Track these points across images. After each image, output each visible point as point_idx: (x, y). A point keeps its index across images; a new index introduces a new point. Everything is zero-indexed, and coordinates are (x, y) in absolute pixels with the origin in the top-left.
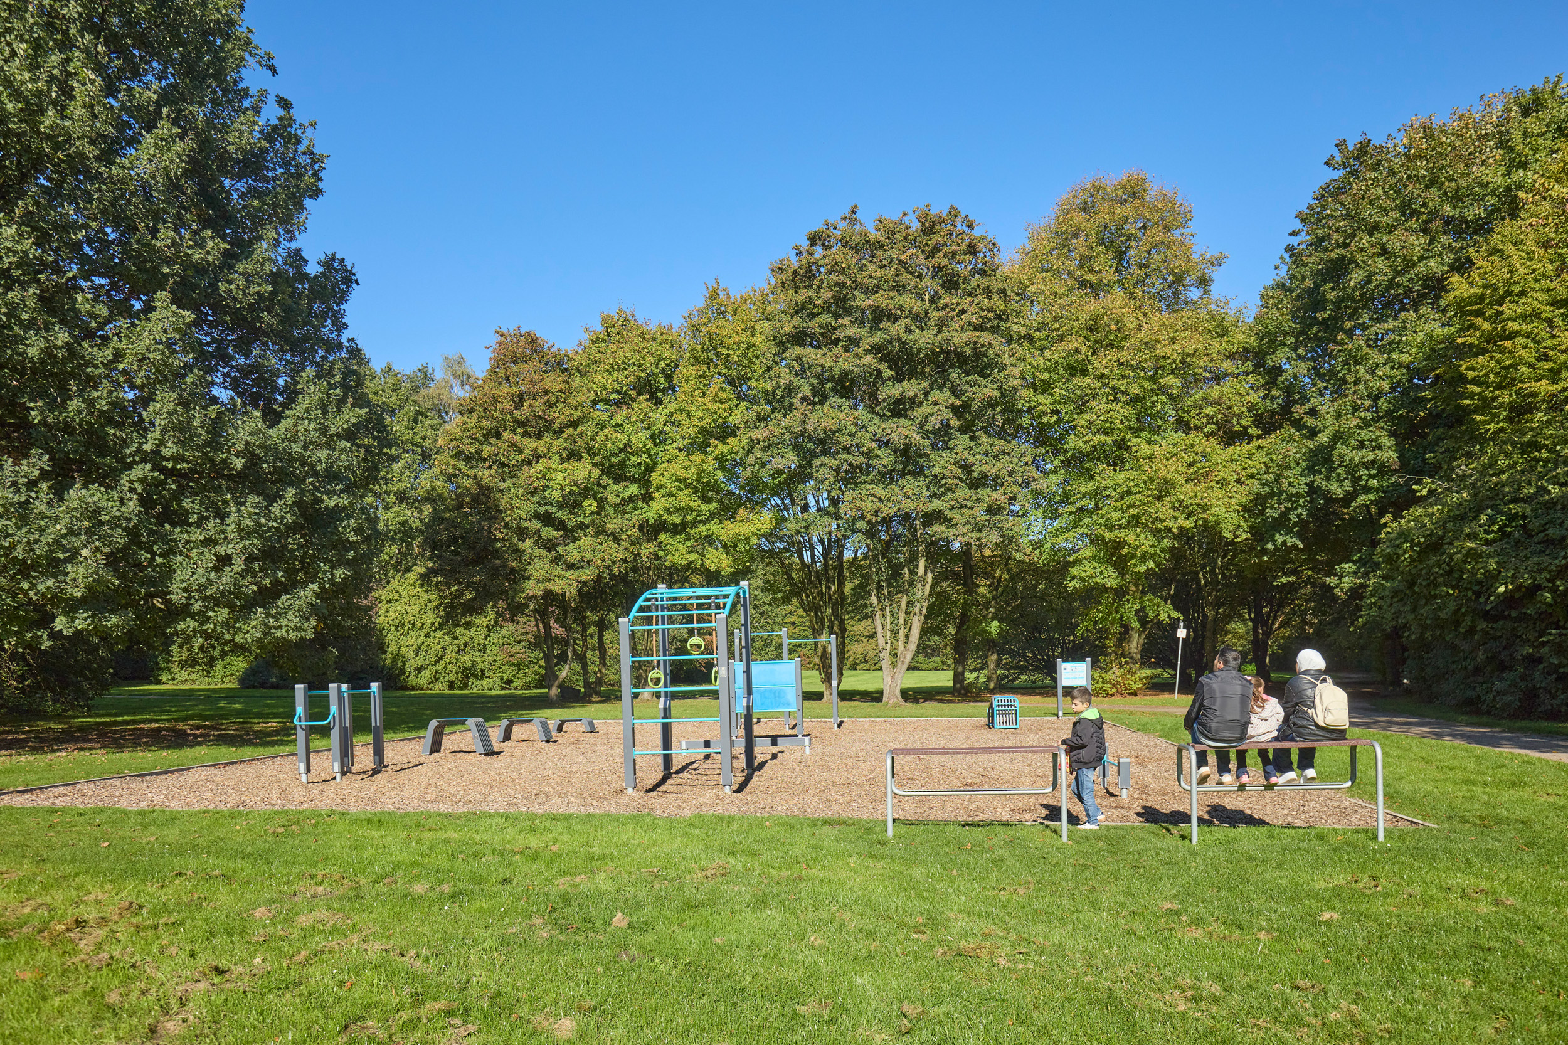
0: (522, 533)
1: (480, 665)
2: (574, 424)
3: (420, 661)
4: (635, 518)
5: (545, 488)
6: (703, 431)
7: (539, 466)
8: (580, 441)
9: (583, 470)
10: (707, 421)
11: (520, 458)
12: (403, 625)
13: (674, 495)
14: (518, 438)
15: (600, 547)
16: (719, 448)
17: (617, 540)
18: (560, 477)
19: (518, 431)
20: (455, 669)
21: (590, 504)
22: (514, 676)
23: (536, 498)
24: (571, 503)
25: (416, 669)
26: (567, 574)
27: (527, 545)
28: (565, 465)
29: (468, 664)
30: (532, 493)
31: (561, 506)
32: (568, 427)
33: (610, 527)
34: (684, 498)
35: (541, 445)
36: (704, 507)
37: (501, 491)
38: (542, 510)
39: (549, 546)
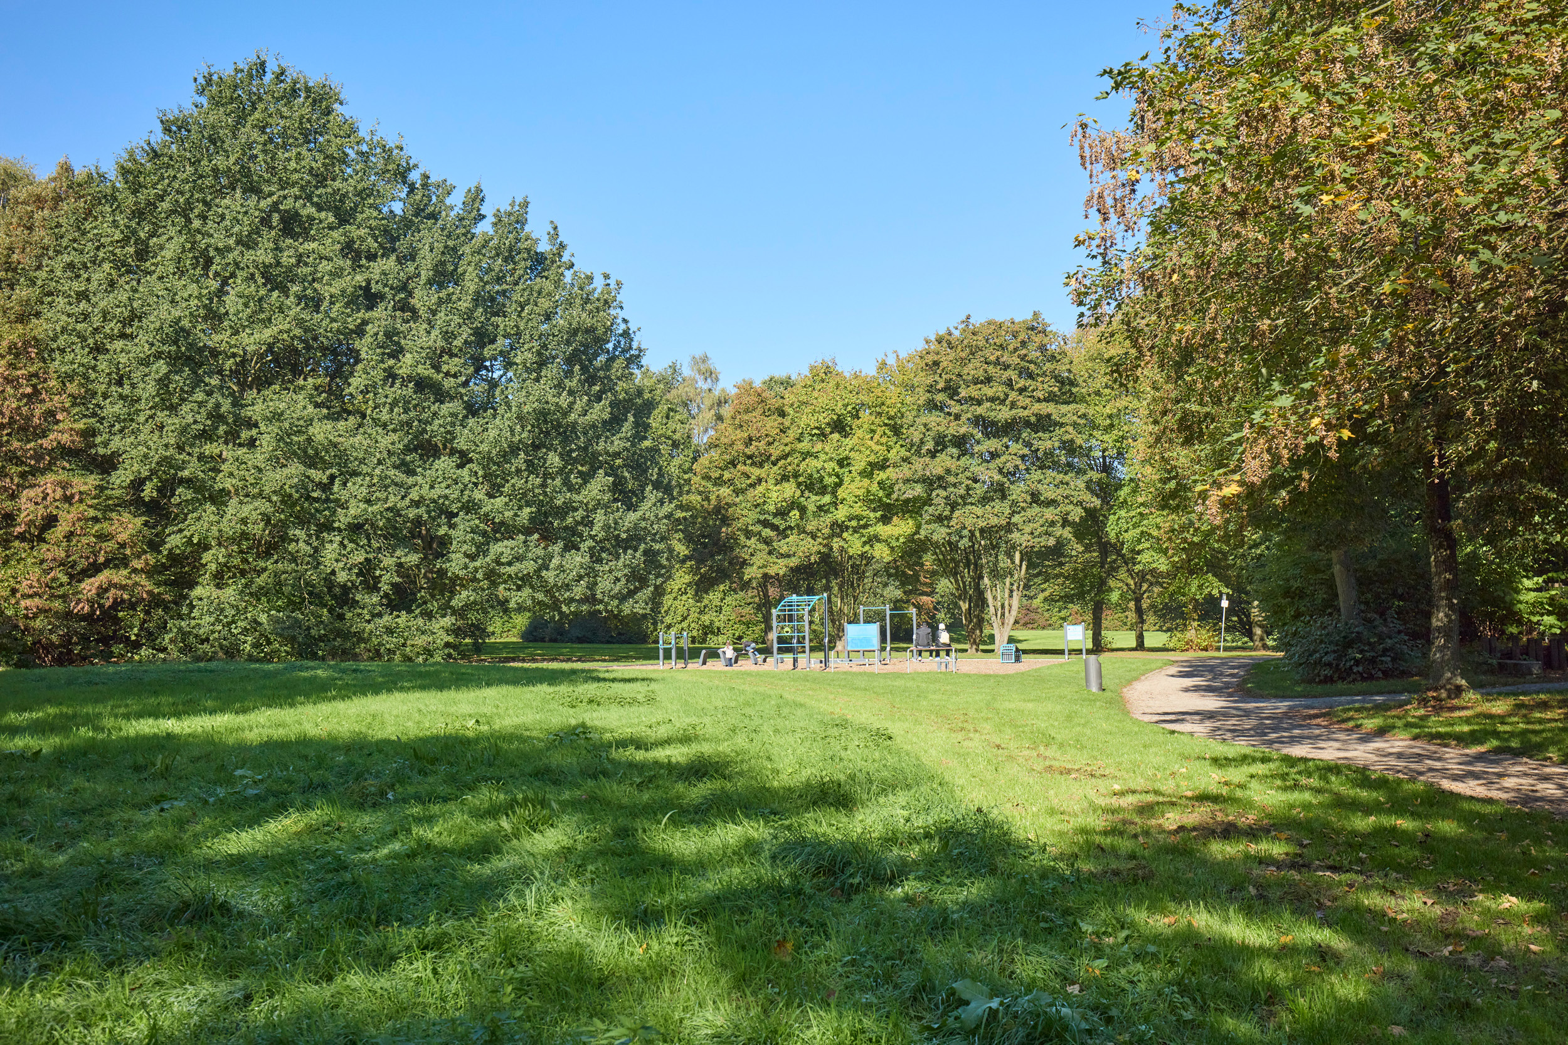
0: (748, 534)
1: (717, 624)
2: (785, 456)
4: (828, 519)
5: (765, 503)
6: (870, 464)
7: (760, 489)
8: (789, 468)
9: (789, 490)
10: (872, 458)
11: (748, 481)
13: (852, 506)
14: (747, 469)
15: (802, 542)
16: (881, 475)
17: (814, 536)
18: (775, 495)
19: (748, 462)
21: (795, 514)
23: (758, 510)
24: (782, 513)
26: (779, 561)
27: (752, 542)
28: (778, 486)
29: (707, 623)
30: (756, 506)
31: (775, 515)
32: (780, 459)
33: (809, 528)
34: (859, 509)
35: (762, 472)
36: (872, 515)
37: (735, 504)
38: (762, 518)
39: (767, 542)
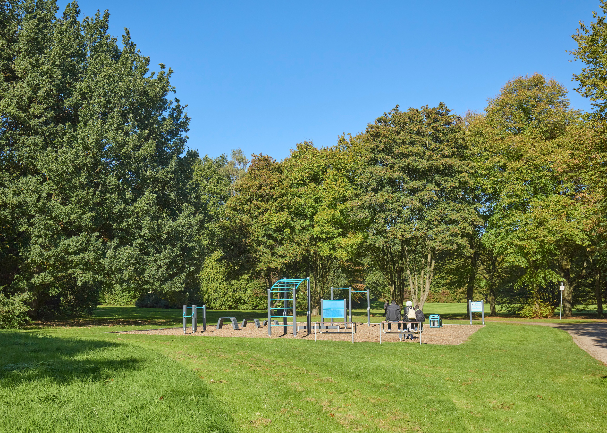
0: (259, 243)
1: (244, 298)
2: (282, 196)
3: (216, 296)
4: (308, 235)
5: (269, 224)
6: (334, 199)
7: (267, 215)
8: (284, 203)
9: (285, 216)
10: (336, 196)
11: (259, 211)
12: (209, 279)
13: (323, 226)
14: (258, 203)
15: (291, 248)
16: (342, 206)
17: (299, 245)
18: (275, 219)
19: (259, 199)
20: (232, 299)
21: (288, 230)
22: (259, 303)
23: (265, 228)
24: (280, 230)
25: (214, 299)
26: (278, 260)
27: (261, 248)
28: (278, 214)
29: (238, 297)
30: (264, 226)
31: (275, 231)
32: (279, 198)
33: (296, 239)
34: (327, 227)
35: (268, 206)
36: (335, 231)
37: (251, 225)
38: (267, 233)
39: (271, 248)
